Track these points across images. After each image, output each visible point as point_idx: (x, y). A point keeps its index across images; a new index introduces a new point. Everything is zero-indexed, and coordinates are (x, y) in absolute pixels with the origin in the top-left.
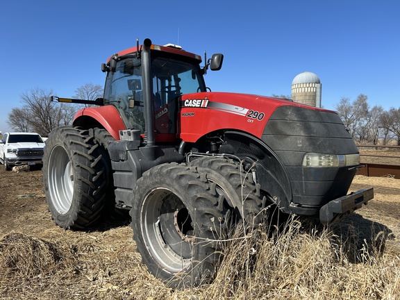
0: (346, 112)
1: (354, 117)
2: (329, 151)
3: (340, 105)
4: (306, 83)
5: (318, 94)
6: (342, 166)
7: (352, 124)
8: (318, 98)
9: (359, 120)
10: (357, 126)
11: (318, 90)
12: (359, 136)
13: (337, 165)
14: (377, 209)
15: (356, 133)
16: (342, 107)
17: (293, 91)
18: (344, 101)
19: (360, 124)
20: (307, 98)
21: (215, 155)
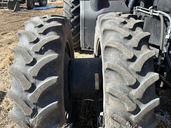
21: (153, 12)
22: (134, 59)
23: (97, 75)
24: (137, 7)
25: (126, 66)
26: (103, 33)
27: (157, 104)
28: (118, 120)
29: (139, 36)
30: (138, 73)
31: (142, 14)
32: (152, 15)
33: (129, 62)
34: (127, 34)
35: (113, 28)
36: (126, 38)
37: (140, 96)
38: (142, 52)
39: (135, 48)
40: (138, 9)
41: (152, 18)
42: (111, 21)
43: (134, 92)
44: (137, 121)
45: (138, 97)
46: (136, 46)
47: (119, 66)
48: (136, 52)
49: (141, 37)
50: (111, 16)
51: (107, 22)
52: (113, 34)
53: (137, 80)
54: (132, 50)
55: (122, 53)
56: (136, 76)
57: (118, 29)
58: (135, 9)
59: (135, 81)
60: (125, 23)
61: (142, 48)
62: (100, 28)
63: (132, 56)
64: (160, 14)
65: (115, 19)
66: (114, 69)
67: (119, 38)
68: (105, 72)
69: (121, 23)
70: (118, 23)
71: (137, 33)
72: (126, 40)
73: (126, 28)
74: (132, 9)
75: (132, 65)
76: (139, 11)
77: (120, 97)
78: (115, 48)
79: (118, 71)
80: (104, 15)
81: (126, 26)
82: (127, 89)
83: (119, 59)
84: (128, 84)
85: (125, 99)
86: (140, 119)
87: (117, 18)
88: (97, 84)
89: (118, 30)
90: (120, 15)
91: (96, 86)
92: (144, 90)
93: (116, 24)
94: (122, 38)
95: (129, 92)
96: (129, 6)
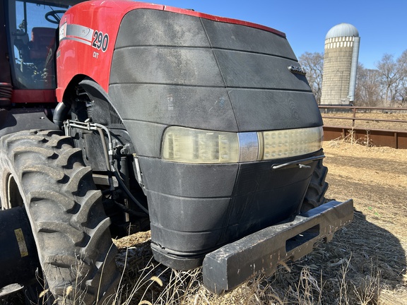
0: (389, 71)
1: (398, 76)
2: (215, 122)
3: (382, 62)
4: (342, 37)
5: (355, 49)
6: (252, 158)
7: (394, 85)
8: (355, 54)
9: (402, 79)
10: (400, 86)
11: (356, 45)
12: (401, 98)
13: (235, 158)
14: (394, 202)
15: (398, 94)
16: (384, 64)
17: (326, 47)
18: (387, 58)
19: (403, 84)
20: (342, 54)
21: (90, 126)
22: (65, 180)
23: (19, 232)
24: (67, 122)
25: (58, 189)
26: (15, 159)
27: (108, 224)
28: (64, 261)
29: (67, 153)
30: (74, 194)
31: (78, 130)
32: (90, 130)
33: (61, 185)
34: (51, 153)
35: (28, 149)
36: (49, 158)
37: (84, 219)
38: (74, 171)
39: (64, 167)
40: (71, 124)
41: (92, 134)
42: (23, 141)
43: (75, 218)
44: (90, 253)
45: (82, 221)
46: (65, 164)
47: (48, 191)
48: (67, 172)
49: (70, 154)
50: (21, 135)
51: (17, 143)
52: (31, 156)
53: (75, 202)
54: (61, 169)
55: (49, 176)
56: (74, 198)
57: (36, 149)
58: (66, 124)
59: (73, 203)
60: (45, 141)
61: (74, 166)
62: (8, 154)
63: (62, 176)
64: (98, 127)
65: (29, 139)
66: (41, 197)
67: (40, 159)
68: (30, 207)
69: (40, 141)
70: (36, 143)
71: (64, 150)
72: (50, 161)
73: (48, 147)
74: (61, 124)
75: (65, 187)
76: (72, 127)
77: (59, 229)
78: (36, 172)
79: (48, 197)
80: (9, 136)
81: (47, 144)
82: (66, 217)
83: (46, 184)
84: (65, 210)
85: (67, 228)
86: (93, 248)
87: (32, 137)
88: (23, 248)
89: (37, 151)
90: (36, 133)
91: (21, 251)
92: (88, 211)
93: (32, 144)
94: (44, 158)
95: (70, 219)
96: (54, 121)
